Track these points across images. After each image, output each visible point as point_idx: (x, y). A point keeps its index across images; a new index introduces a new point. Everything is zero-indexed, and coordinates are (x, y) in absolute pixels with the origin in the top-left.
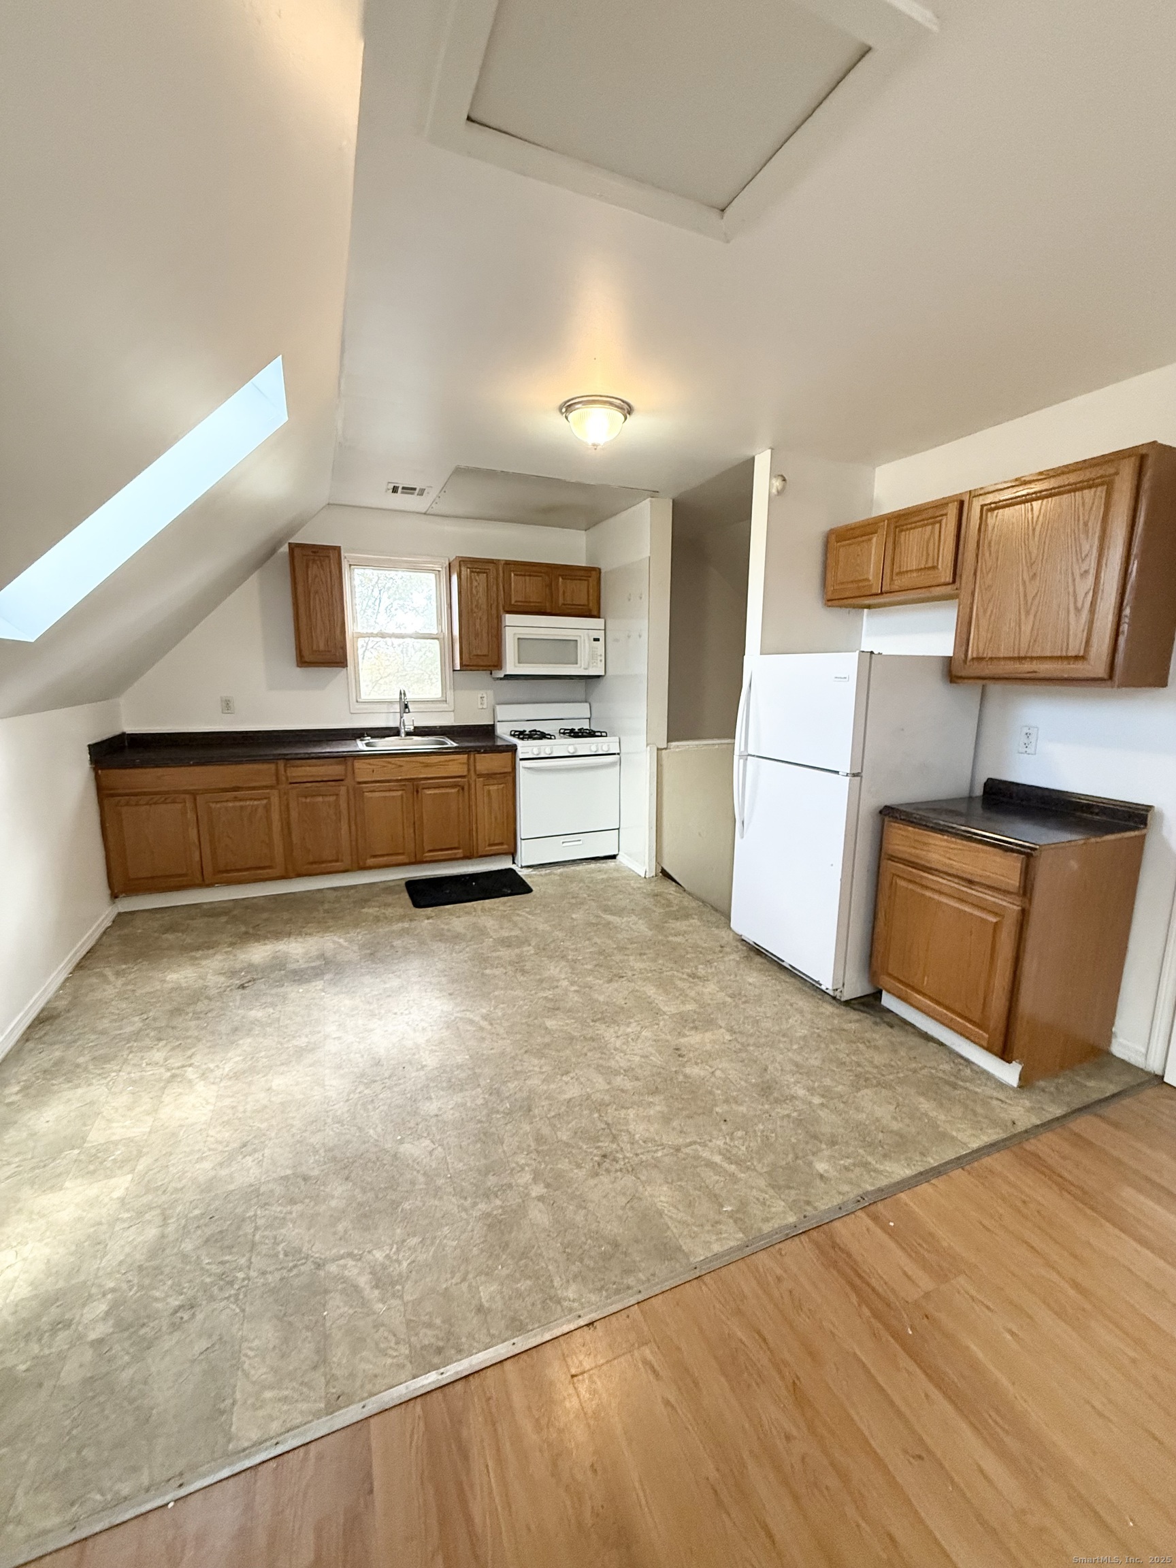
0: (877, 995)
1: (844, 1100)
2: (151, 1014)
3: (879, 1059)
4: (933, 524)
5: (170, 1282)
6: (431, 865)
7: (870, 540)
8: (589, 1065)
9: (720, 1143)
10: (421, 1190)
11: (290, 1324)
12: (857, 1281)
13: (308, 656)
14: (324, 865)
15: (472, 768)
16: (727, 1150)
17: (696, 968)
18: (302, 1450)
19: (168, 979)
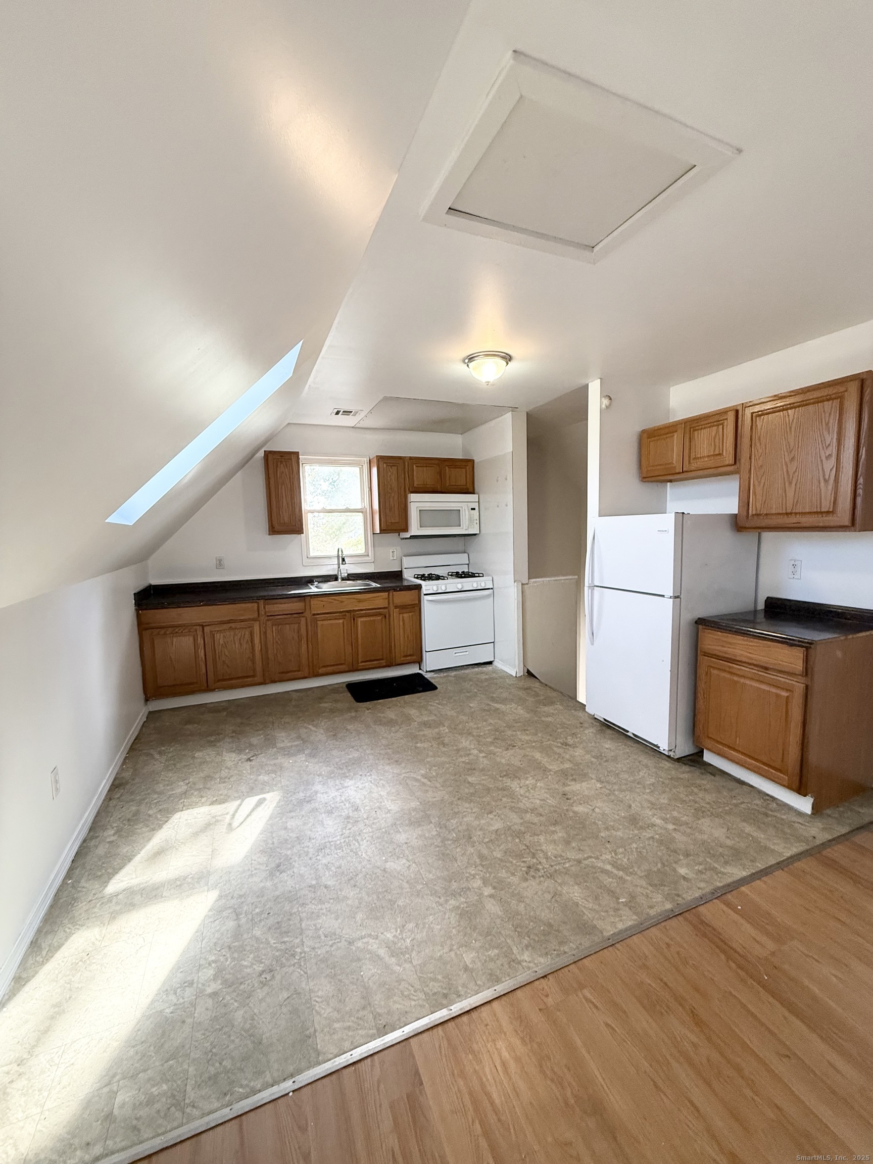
0: (700, 753)
1: (690, 826)
2: (191, 780)
3: (709, 798)
4: (718, 425)
5: (252, 956)
6: (363, 672)
7: (673, 436)
8: (505, 807)
9: (609, 857)
10: (408, 892)
11: (340, 981)
12: (724, 947)
13: (277, 527)
14: (289, 674)
15: (391, 601)
16: (614, 862)
17: (566, 739)
18: (369, 1060)
19: (196, 755)
